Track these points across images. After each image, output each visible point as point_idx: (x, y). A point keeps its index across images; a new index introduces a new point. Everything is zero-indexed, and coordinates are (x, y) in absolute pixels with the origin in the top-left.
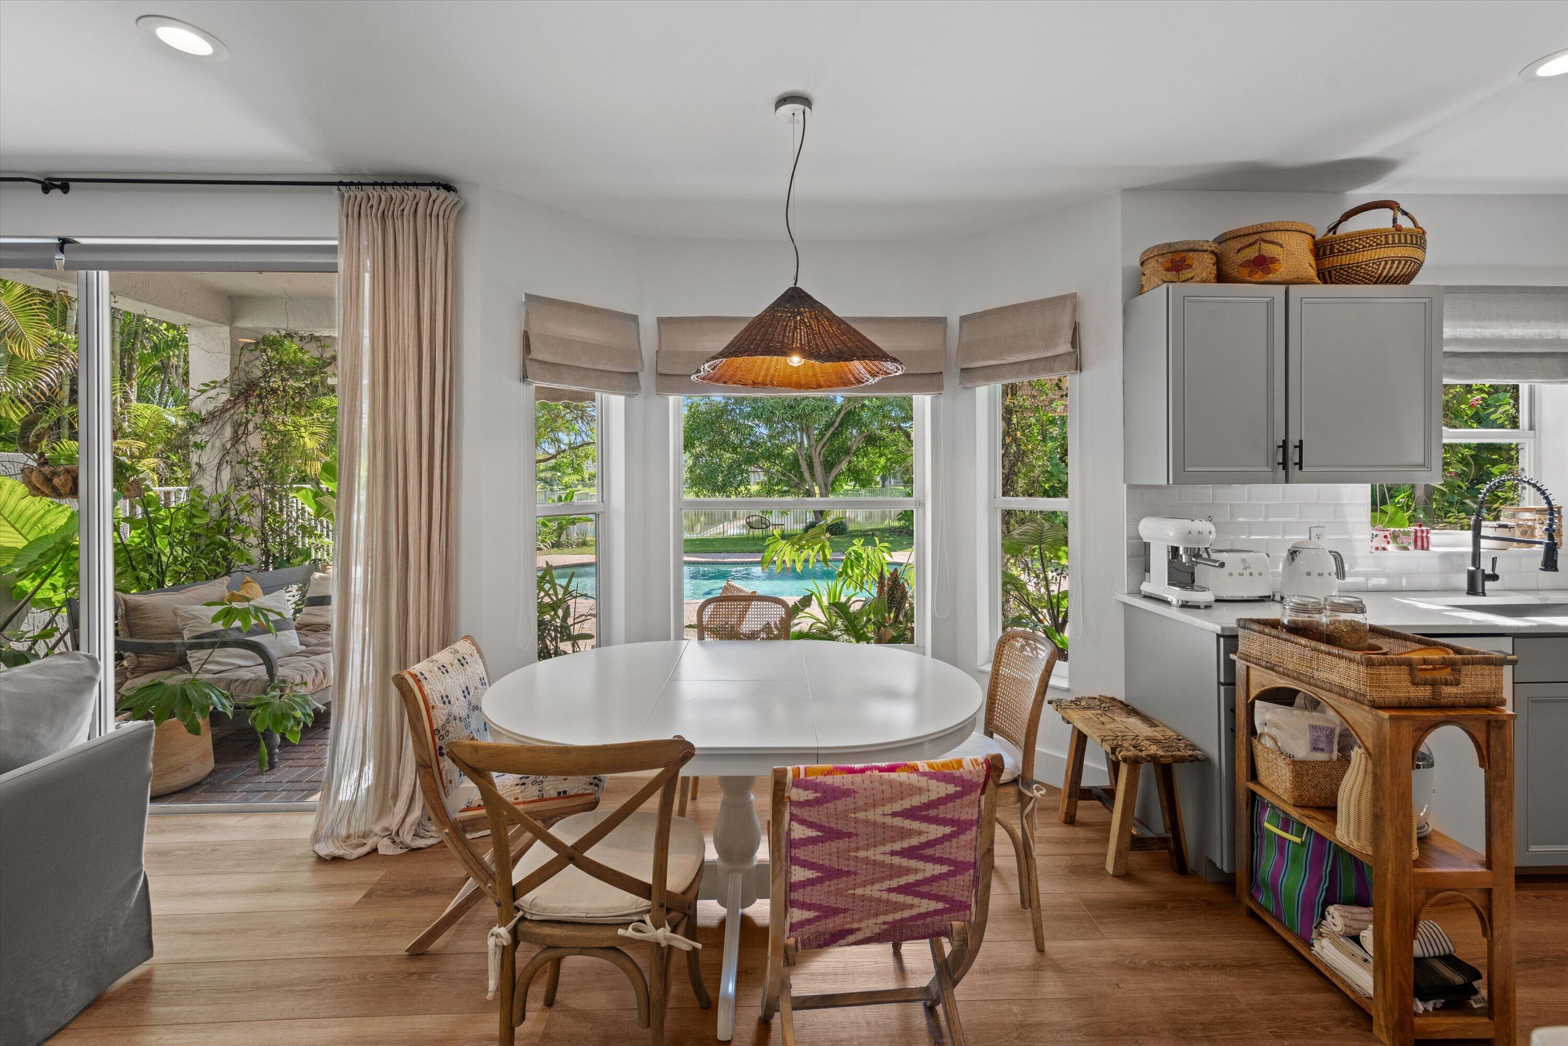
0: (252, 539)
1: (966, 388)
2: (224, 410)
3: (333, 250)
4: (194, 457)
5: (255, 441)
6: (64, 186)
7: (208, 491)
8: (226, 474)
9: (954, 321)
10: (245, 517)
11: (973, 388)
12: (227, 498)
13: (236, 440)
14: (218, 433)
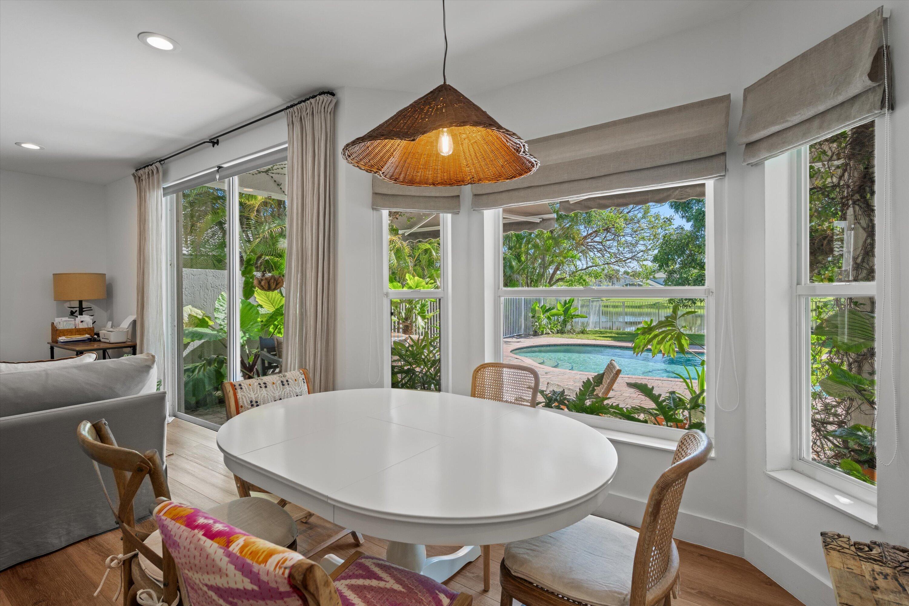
1: (752, 165)
6: (217, 141)
9: (737, 95)
11: (760, 164)
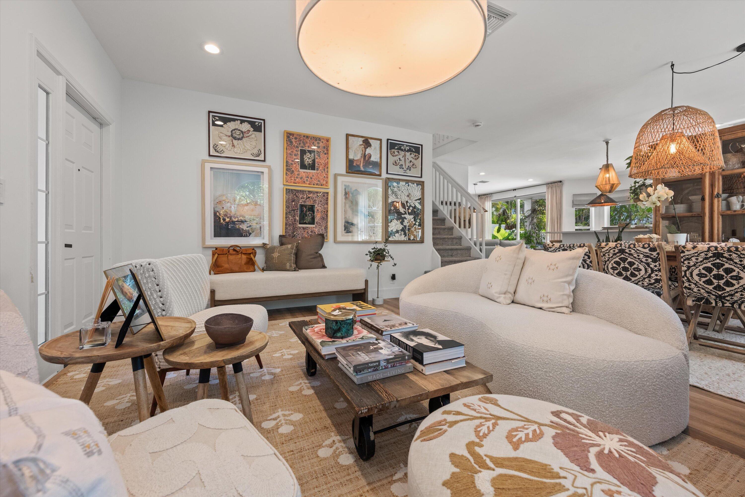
0: (534, 239)
2: (530, 215)
3: (545, 192)
4: (525, 224)
5: (535, 220)
6: (515, 190)
7: (528, 230)
8: (530, 227)
10: (533, 235)
12: (530, 231)
13: (532, 220)
14: (529, 219)
